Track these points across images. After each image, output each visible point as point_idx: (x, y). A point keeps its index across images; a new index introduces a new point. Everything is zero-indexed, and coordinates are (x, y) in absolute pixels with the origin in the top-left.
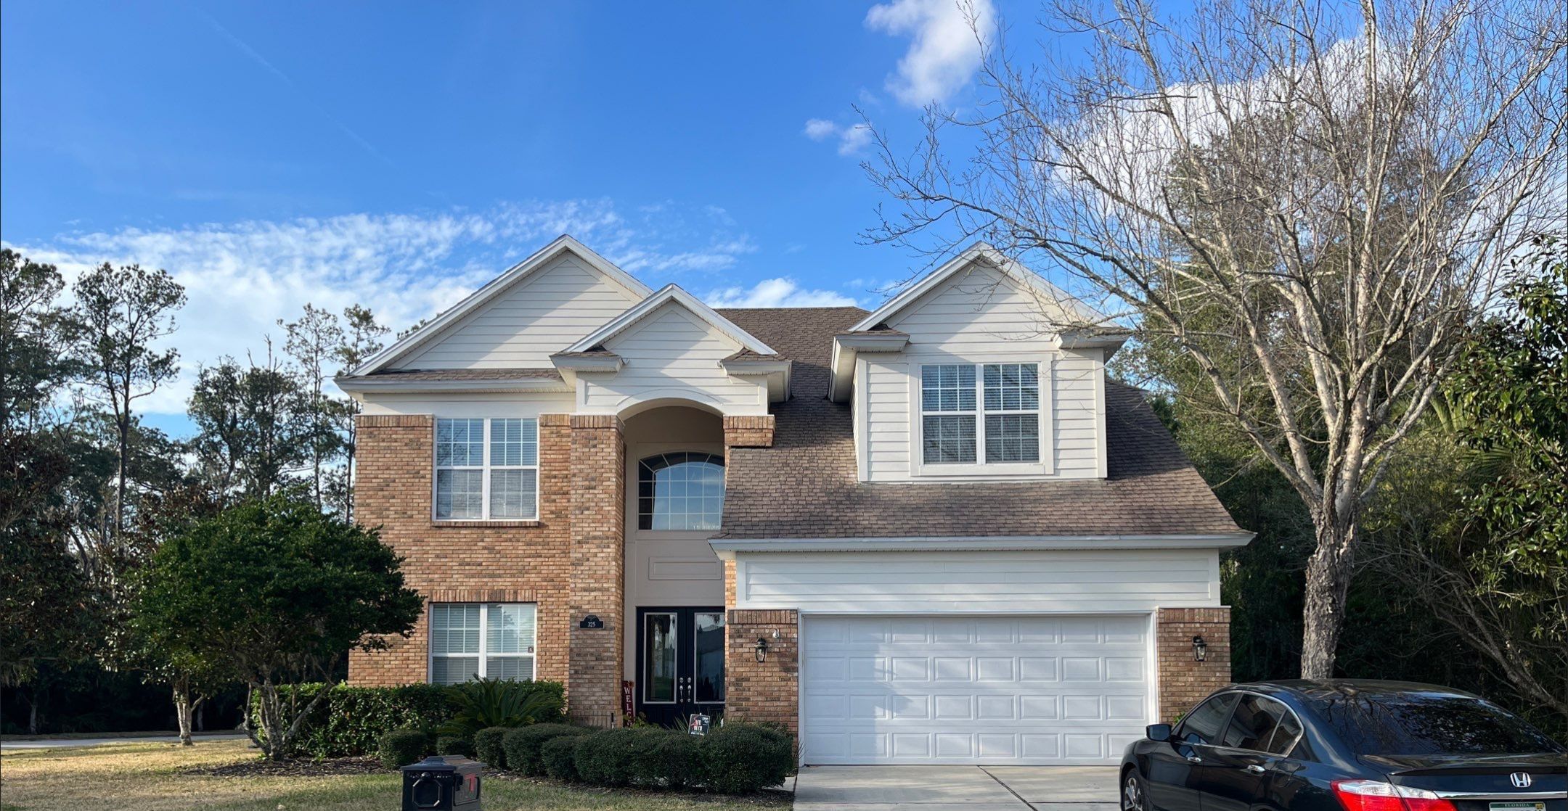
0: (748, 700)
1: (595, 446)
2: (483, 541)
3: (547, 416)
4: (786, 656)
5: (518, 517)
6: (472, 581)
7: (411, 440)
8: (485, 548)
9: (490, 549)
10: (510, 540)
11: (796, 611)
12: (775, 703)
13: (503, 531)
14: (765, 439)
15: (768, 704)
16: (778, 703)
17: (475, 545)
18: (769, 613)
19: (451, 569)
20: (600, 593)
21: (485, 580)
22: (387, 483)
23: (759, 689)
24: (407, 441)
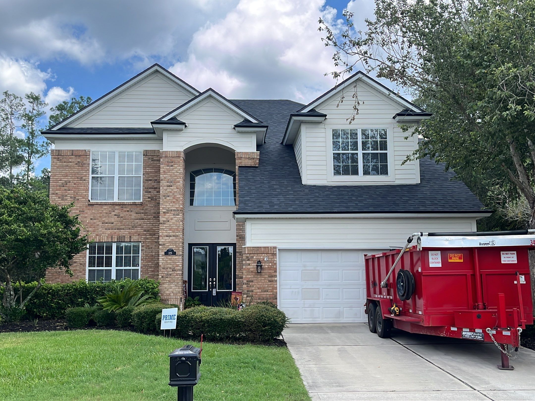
0: (253, 291)
1: (172, 166)
2: (114, 212)
3: (147, 150)
4: (271, 270)
5: (132, 199)
6: (109, 232)
7: (78, 162)
8: (115, 215)
9: (118, 216)
10: (128, 211)
11: (275, 248)
12: (265, 293)
13: (124, 206)
14: (256, 163)
15: (262, 293)
16: (268, 293)
17: (110, 214)
18: (262, 249)
19: (98, 225)
20: (174, 238)
21: (115, 231)
22: (66, 183)
23: (258, 286)
24: (77, 162)
